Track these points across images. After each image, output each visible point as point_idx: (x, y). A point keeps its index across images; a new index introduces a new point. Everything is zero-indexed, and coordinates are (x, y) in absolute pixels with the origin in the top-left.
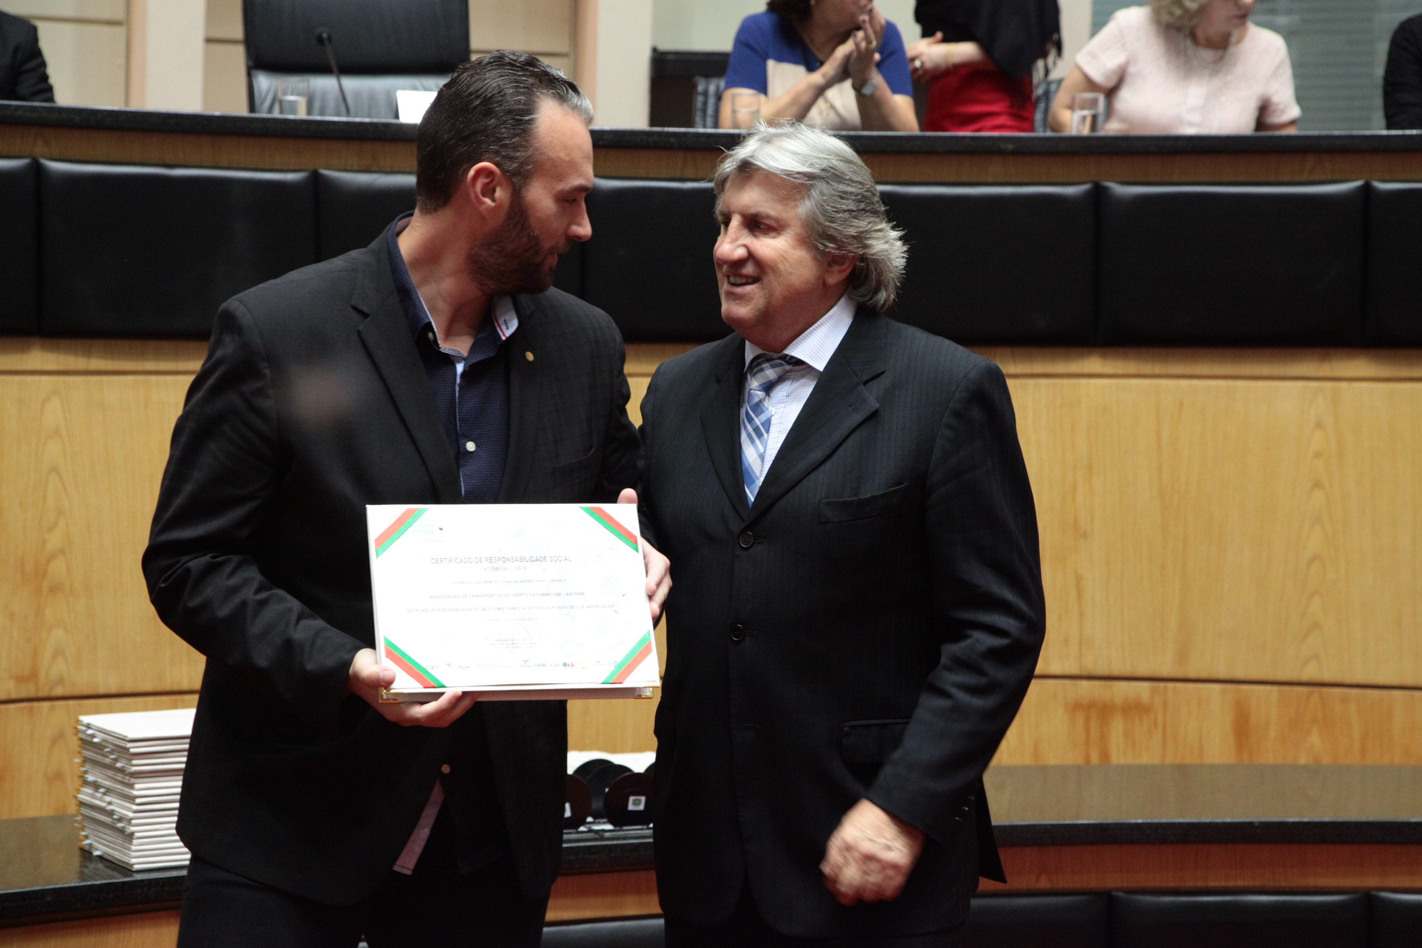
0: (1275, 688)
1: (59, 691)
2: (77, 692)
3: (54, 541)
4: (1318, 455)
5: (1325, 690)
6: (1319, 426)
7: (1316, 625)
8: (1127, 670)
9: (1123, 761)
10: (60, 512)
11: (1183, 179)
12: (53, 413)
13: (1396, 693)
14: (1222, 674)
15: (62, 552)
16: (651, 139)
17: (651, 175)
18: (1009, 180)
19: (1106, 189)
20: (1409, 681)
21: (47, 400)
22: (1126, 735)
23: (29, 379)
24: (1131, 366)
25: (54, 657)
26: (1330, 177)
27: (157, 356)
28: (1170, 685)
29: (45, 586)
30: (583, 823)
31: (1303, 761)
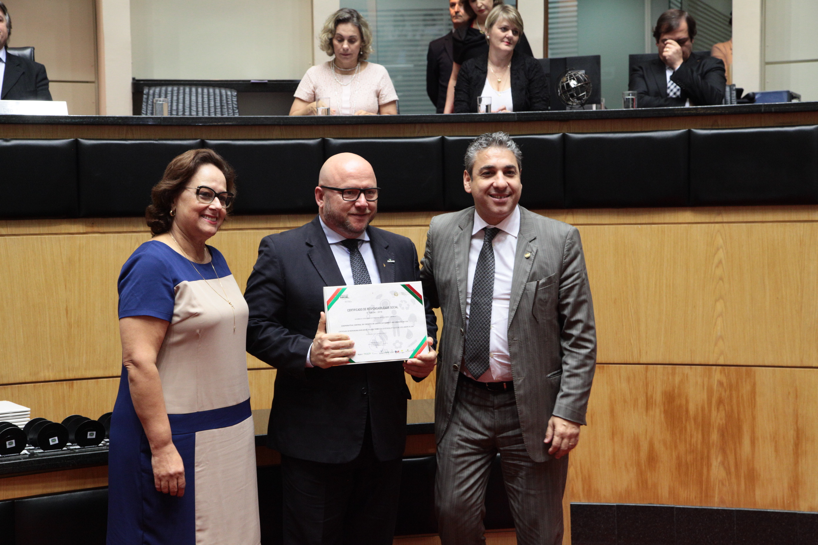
30: (65, 446)
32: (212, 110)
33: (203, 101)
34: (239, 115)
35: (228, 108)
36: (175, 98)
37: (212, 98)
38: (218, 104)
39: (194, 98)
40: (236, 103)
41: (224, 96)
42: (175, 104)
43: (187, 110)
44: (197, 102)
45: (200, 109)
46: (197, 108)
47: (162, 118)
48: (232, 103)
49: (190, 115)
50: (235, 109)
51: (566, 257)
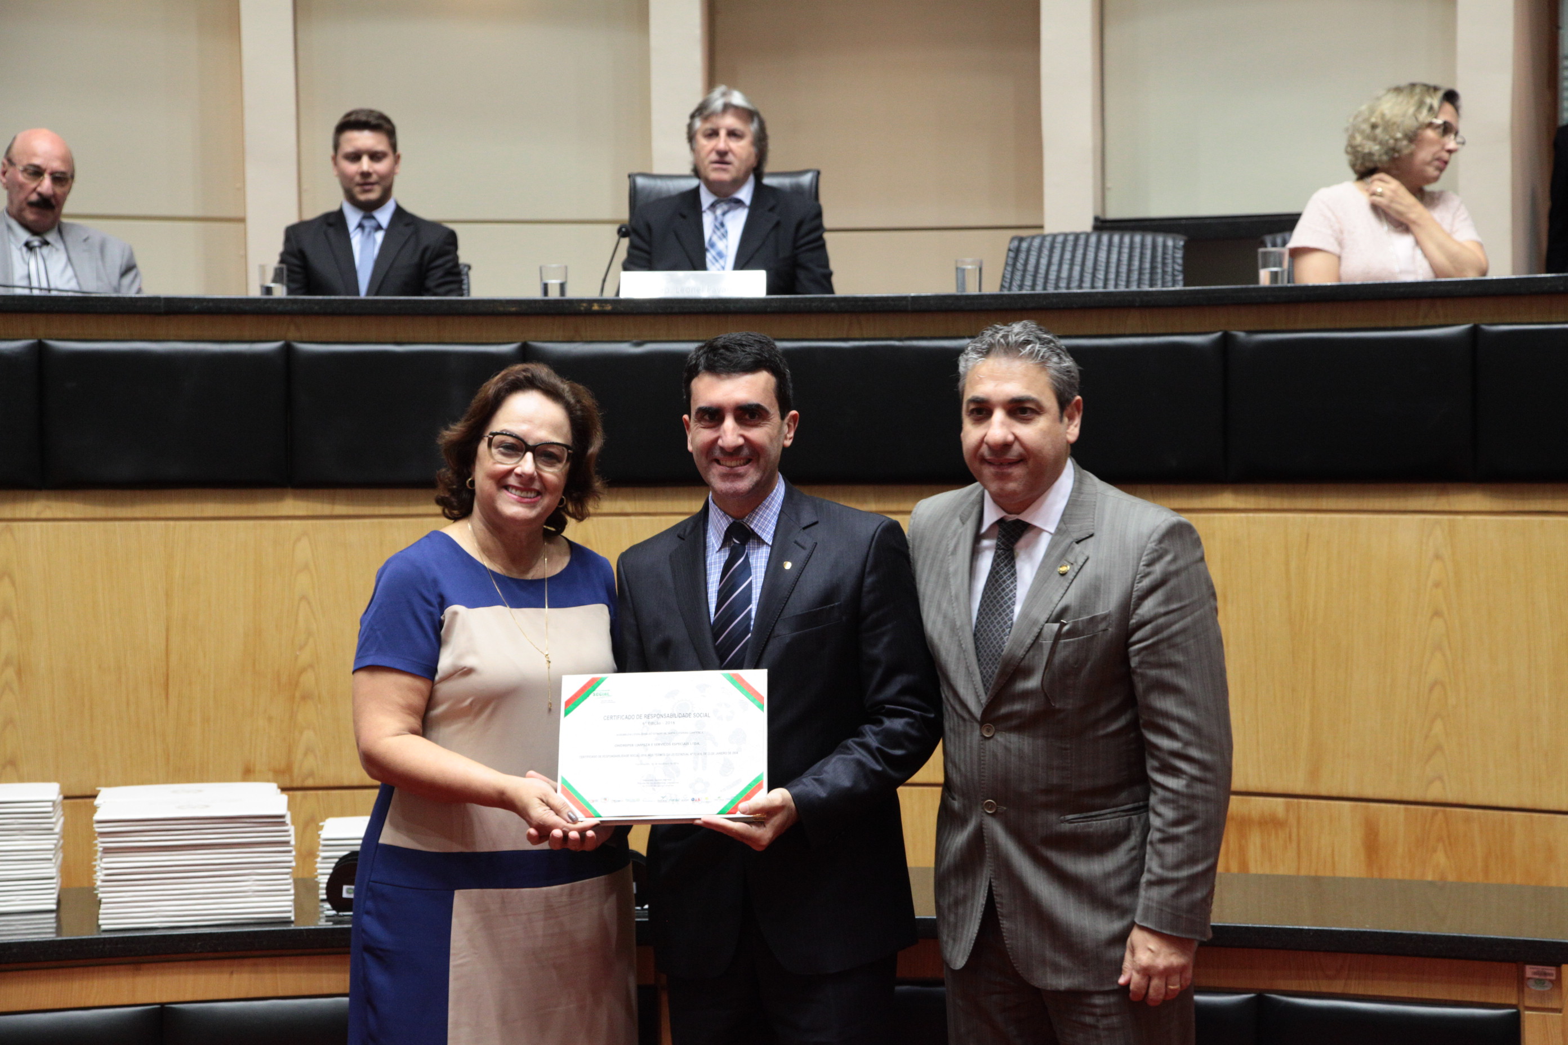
1: (310, 782)
2: (325, 784)
6: (1438, 557)
7: (1439, 748)
8: (1263, 787)
9: (1260, 872)
11: (1306, 327)
15: (311, 666)
16: (814, 305)
17: (821, 337)
18: (1145, 331)
19: (1233, 337)
21: (298, 539)
22: (1263, 847)
23: (283, 522)
24: (1263, 502)
25: (306, 754)
26: (1442, 321)
27: (390, 503)
29: (298, 694)
31: (1429, 878)
32: (1135, 276)
33: (1119, 260)
34: (1185, 285)
35: (1164, 272)
36: (1068, 255)
37: (1137, 253)
38: (1147, 265)
39: (1103, 255)
40: (1180, 261)
41: (1160, 250)
42: (1066, 267)
43: (1088, 278)
44: (1108, 263)
45: (1112, 276)
46: (1107, 273)
47: (910, 299)
48: (1174, 262)
49: (1093, 287)
50: (1176, 273)
51: (1142, 577)
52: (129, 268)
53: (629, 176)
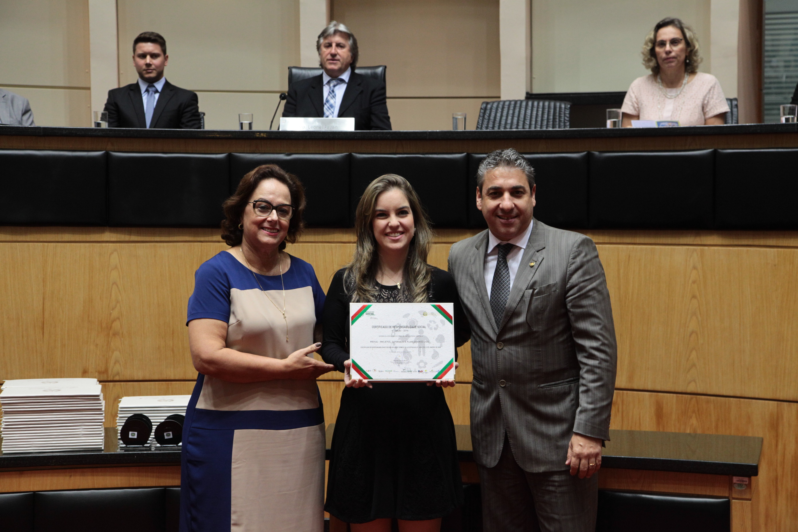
0: (675, 395)
3: (115, 313)
4: (694, 282)
5: (698, 396)
6: (695, 268)
7: (694, 365)
10: (118, 302)
12: (114, 259)
13: (732, 399)
14: (650, 388)
19: (593, 154)
20: (738, 394)
28: (625, 392)
31: (688, 431)
52: (26, 111)
53: (289, 68)
